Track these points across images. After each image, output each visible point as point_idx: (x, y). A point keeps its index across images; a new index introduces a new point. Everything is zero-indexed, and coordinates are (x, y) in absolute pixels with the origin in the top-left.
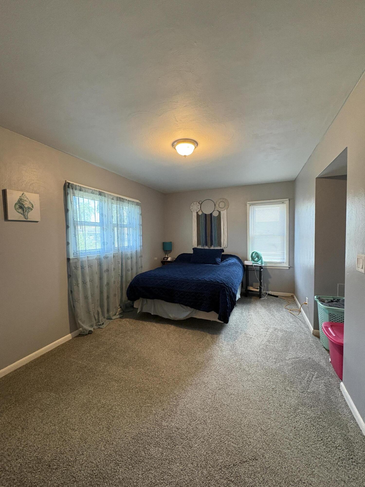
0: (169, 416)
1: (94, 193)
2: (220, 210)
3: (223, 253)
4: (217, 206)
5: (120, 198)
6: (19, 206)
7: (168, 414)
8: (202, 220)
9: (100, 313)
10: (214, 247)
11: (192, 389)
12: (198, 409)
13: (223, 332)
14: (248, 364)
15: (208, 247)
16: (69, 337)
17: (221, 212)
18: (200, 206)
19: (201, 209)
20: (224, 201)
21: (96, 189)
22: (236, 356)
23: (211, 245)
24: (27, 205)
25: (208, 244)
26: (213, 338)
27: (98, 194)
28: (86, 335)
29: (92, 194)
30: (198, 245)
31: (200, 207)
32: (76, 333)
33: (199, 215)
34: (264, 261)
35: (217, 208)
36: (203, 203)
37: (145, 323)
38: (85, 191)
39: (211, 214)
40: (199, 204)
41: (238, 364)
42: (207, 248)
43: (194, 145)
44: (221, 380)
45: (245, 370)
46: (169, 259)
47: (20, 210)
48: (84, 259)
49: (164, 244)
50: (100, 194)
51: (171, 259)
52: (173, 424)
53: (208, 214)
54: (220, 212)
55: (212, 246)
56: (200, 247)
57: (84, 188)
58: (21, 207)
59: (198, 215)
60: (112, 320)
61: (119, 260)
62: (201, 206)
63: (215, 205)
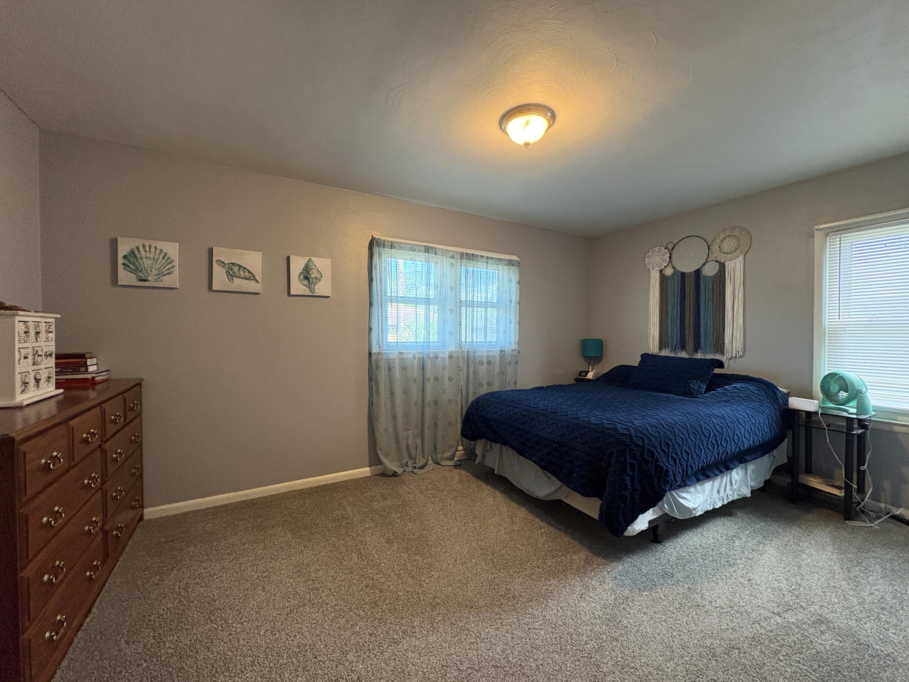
0: (369, 650)
1: (415, 250)
2: (722, 258)
3: (717, 371)
4: (715, 248)
5: (467, 254)
6: (304, 276)
7: (371, 646)
8: (674, 289)
9: (420, 448)
10: (705, 353)
11: (445, 633)
12: (421, 673)
13: (629, 560)
14: (619, 659)
15: (688, 353)
16: (365, 471)
17: (726, 264)
18: (668, 255)
19: (670, 260)
20: (736, 233)
21: (418, 243)
22: (607, 625)
23: (697, 348)
24: (314, 274)
25: (687, 347)
26: (587, 561)
27: (423, 250)
28: (389, 476)
29: (411, 252)
30: (661, 348)
31: (670, 257)
32: (378, 469)
33: (666, 277)
34: (873, 407)
35: (717, 255)
36: (676, 248)
37: (484, 486)
38: (400, 249)
39: (698, 272)
40: (666, 250)
41: (592, 644)
42: (684, 355)
43: (545, 116)
44: (519, 652)
45: (598, 666)
46: (590, 376)
47: (306, 282)
48: (391, 356)
49: (584, 344)
50: (427, 250)
51: (593, 376)
52: (361, 666)
53: (691, 273)
54: (722, 266)
55: (699, 351)
56: (666, 353)
57: (398, 243)
58: (306, 278)
59: (663, 278)
60: (440, 466)
61: (460, 364)
62: (671, 255)
63: (709, 248)
